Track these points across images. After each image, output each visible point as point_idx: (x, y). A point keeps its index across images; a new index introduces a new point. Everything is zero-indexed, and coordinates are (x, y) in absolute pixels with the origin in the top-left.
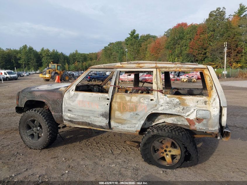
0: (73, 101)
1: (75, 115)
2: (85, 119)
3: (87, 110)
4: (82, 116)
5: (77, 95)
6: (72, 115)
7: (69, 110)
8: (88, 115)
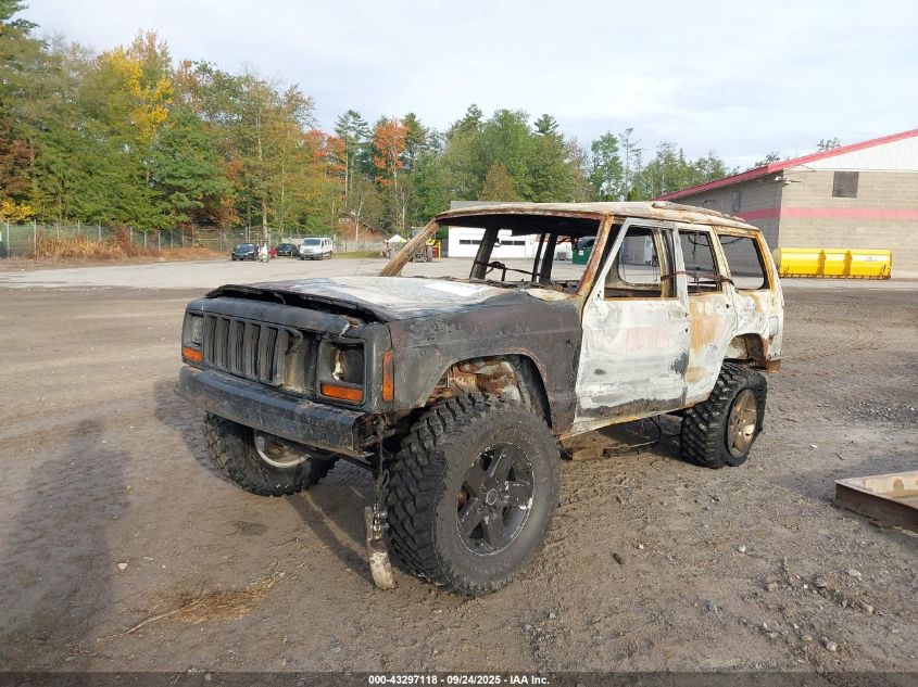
0: (612, 335)
1: (612, 385)
2: (640, 389)
3: (642, 360)
4: (630, 383)
5: (620, 312)
6: (604, 388)
7: (599, 372)
8: (643, 375)
